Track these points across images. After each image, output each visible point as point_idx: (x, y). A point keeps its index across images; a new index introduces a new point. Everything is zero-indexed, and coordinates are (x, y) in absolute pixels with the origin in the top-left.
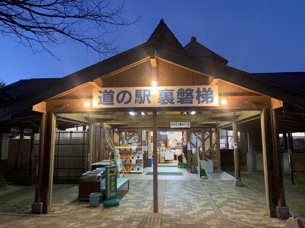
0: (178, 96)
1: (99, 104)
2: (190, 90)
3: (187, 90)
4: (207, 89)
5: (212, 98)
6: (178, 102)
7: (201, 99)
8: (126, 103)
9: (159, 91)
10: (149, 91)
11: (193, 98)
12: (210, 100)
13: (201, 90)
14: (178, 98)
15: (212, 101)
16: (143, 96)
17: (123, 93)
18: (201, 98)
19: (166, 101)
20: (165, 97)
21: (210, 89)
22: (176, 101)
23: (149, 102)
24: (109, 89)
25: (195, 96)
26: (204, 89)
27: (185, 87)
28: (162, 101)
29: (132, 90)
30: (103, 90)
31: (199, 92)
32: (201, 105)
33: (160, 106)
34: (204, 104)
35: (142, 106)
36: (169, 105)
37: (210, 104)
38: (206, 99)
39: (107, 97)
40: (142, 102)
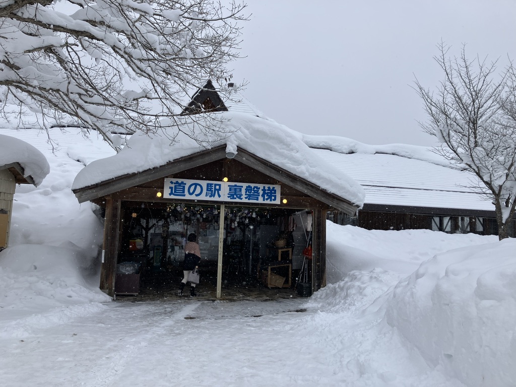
0: (246, 192)
1: (170, 194)
2: (257, 187)
3: (255, 187)
4: (271, 188)
5: (275, 196)
6: (246, 198)
7: (266, 197)
8: (197, 195)
9: (229, 186)
10: (220, 185)
11: (259, 195)
12: (273, 198)
13: (266, 188)
14: (246, 194)
15: (275, 200)
16: (213, 190)
17: (194, 186)
18: (266, 195)
19: (235, 196)
20: (234, 192)
21: (274, 188)
22: (244, 196)
23: (219, 196)
24: (180, 181)
25: (261, 194)
26: (269, 188)
27: (253, 185)
28: (231, 196)
29: (204, 183)
30: (174, 180)
31: (264, 190)
32: (266, 202)
33: (229, 200)
34: (268, 202)
35: (212, 199)
36: (237, 200)
37: (273, 202)
38: (270, 197)
39: (179, 188)
40: (213, 195)
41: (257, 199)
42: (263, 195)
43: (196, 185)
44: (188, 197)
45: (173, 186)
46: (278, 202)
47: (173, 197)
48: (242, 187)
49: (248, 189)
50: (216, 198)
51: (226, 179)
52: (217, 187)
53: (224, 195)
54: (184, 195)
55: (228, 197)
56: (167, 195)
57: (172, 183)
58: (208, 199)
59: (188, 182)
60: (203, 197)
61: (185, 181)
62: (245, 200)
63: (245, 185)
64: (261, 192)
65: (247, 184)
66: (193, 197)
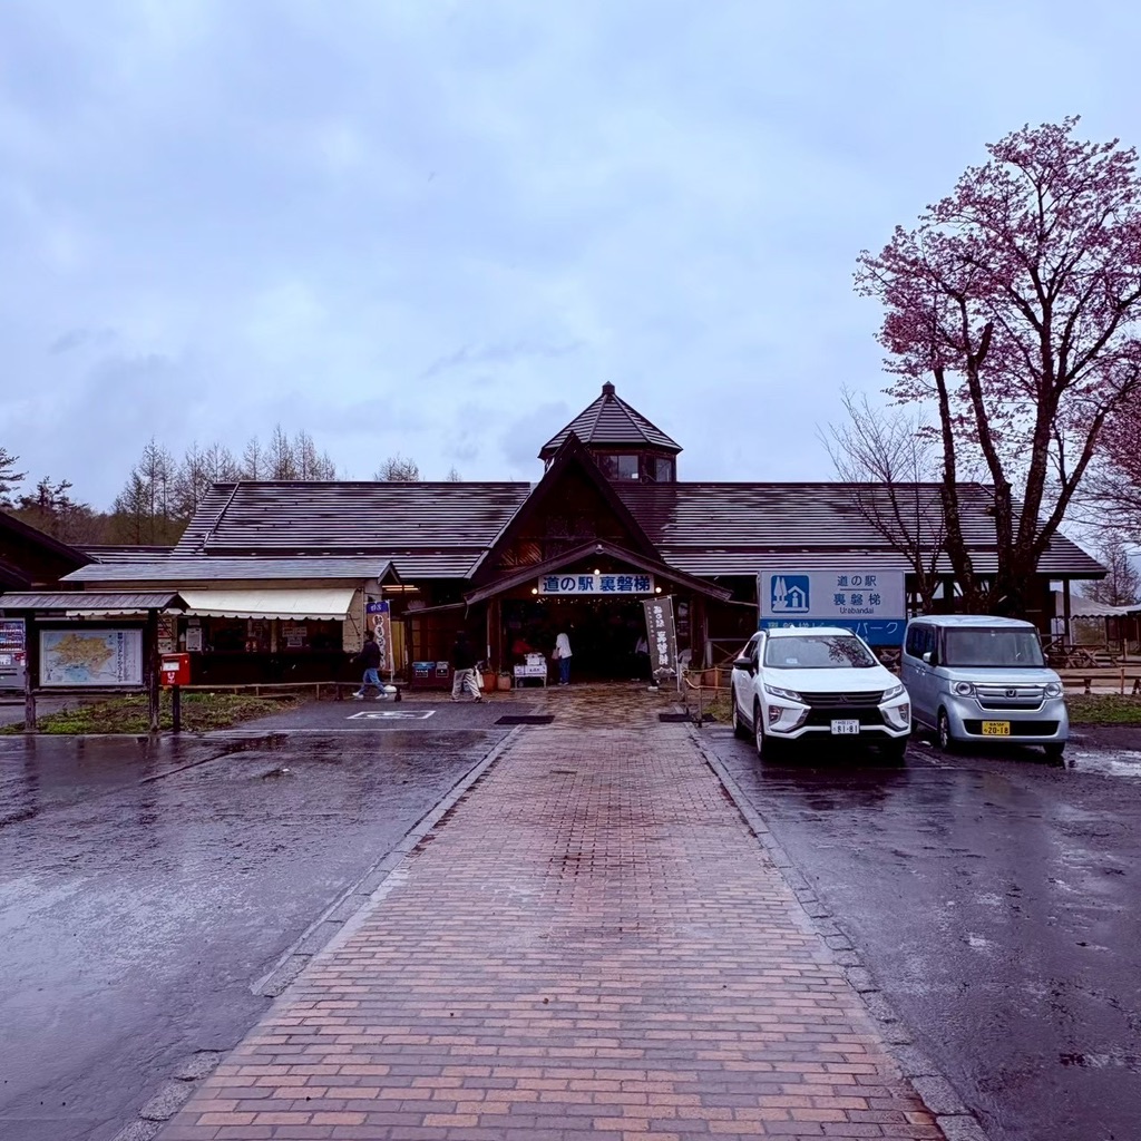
0: (618, 583)
1: (544, 590)
2: (629, 578)
3: (627, 578)
4: (644, 578)
5: (648, 586)
6: (619, 589)
8: (570, 590)
9: (601, 578)
10: (590, 578)
11: (632, 586)
13: (639, 578)
14: (618, 586)
15: (648, 589)
16: (585, 583)
17: (567, 580)
18: (639, 585)
19: (608, 588)
20: (606, 584)
21: (646, 577)
22: (616, 588)
23: (592, 589)
24: (553, 576)
25: (634, 584)
26: (642, 578)
27: (625, 576)
28: (604, 588)
29: (576, 577)
30: (548, 577)
31: (637, 580)
32: (639, 592)
33: (601, 592)
34: (642, 592)
35: (585, 592)
36: (610, 592)
37: (647, 592)
38: (643, 587)
39: (552, 582)
40: (585, 588)
41: (630, 589)
42: (636, 586)
43: (569, 579)
44: (561, 592)
45: (547, 581)
46: (652, 591)
47: (547, 593)
48: (614, 578)
49: (620, 580)
50: (589, 591)
51: (597, 572)
52: (589, 580)
53: (596, 588)
54: (558, 591)
55: (601, 589)
56: (542, 592)
57: (545, 579)
58: (581, 592)
59: (561, 577)
60: (576, 591)
61: (558, 576)
62: (617, 592)
63: (617, 576)
64: (634, 582)
65: (620, 575)
66: (567, 592)
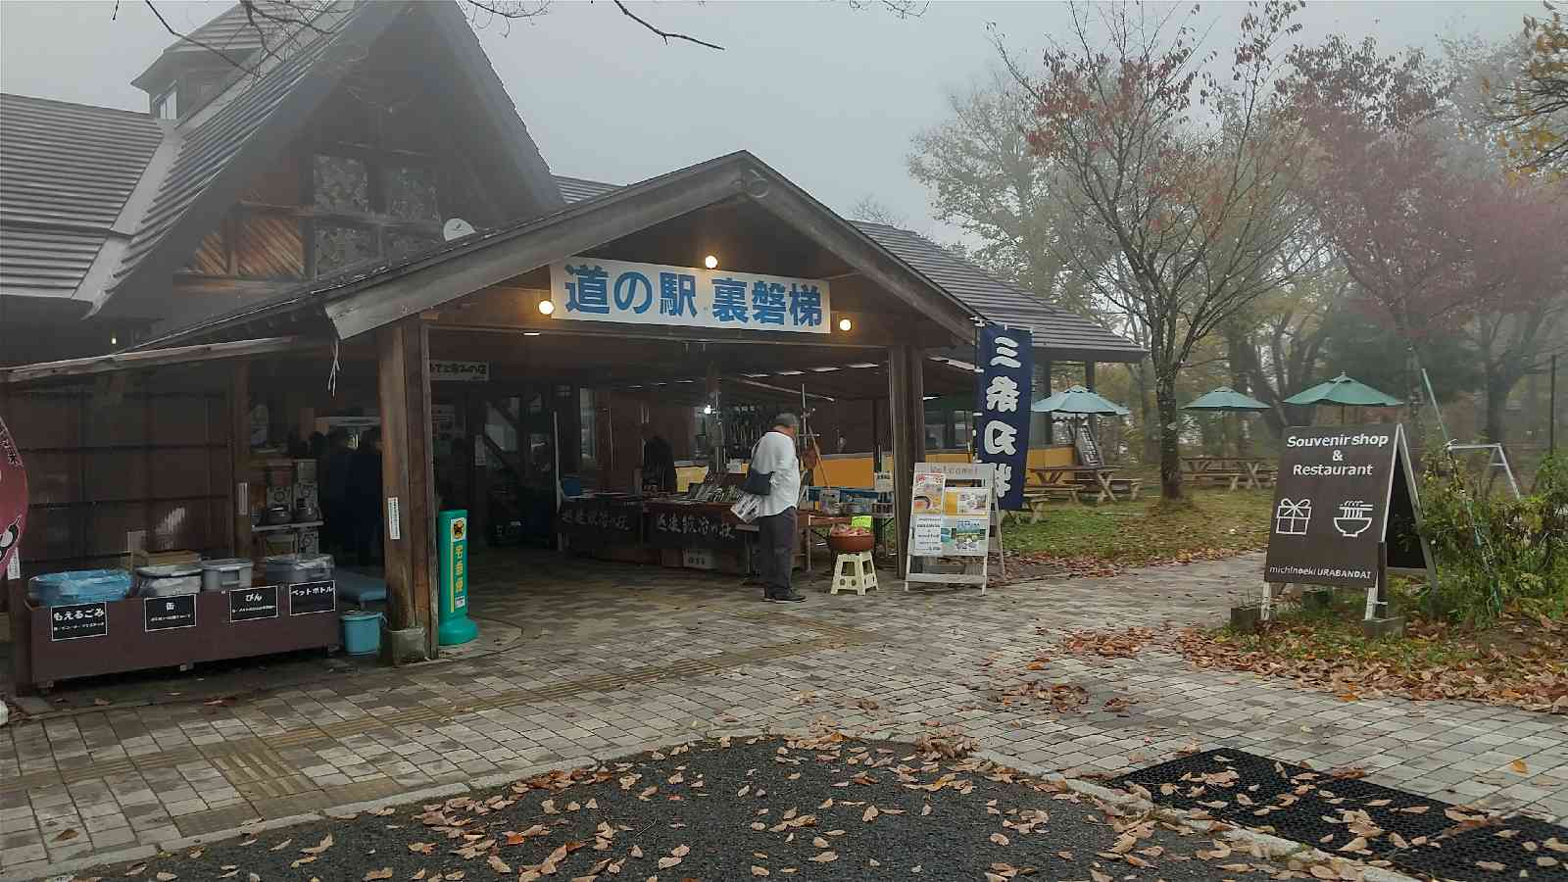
0: (755, 300)
1: (569, 307)
2: (778, 286)
3: (773, 286)
4: (810, 289)
5: (819, 312)
6: (756, 317)
7: (800, 315)
8: (638, 310)
9: (714, 282)
10: (691, 279)
11: (784, 309)
12: (815, 316)
13: (799, 290)
14: (755, 307)
15: (818, 322)
16: (678, 293)
17: (629, 280)
18: (799, 310)
19: (731, 313)
20: (726, 304)
21: (814, 289)
22: (750, 313)
23: (694, 312)
24: (591, 263)
25: (788, 306)
26: (805, 290)
27: (768, 280)
28: (721, 311)
29: (653, 272)
30: (576, 264)
31: (794, 294)
32: (800, 328)
33: (717, 323)
34: (804, 328)
35: (679, 320)
36: (736, 324)
37: (815, 329)
38: (808, 316)
39: (590, 286)
40: (677, 310)
41: (781, 321)
42: (793, 311)
43: (635, 277)
44: (616, 315)
45: (574, 279)
46: (825, 328)
47: (576, 315)
48: (745, 284)
49: (759, 291)
50: (685, 319)
51: (711, 261)
52: (687, 285)
53: (704, 310)
54: (606, 311)
55: (715, 314)
56: (562, 312)
57: (570, 270)
58: (668, 320)
59: (615, 269)
60: (654, 316)
61: (603, 266)
62: (753, 324)
63: (750, 280)
64: (788, 300)
65: (756, 278)
66: (629, 317)
